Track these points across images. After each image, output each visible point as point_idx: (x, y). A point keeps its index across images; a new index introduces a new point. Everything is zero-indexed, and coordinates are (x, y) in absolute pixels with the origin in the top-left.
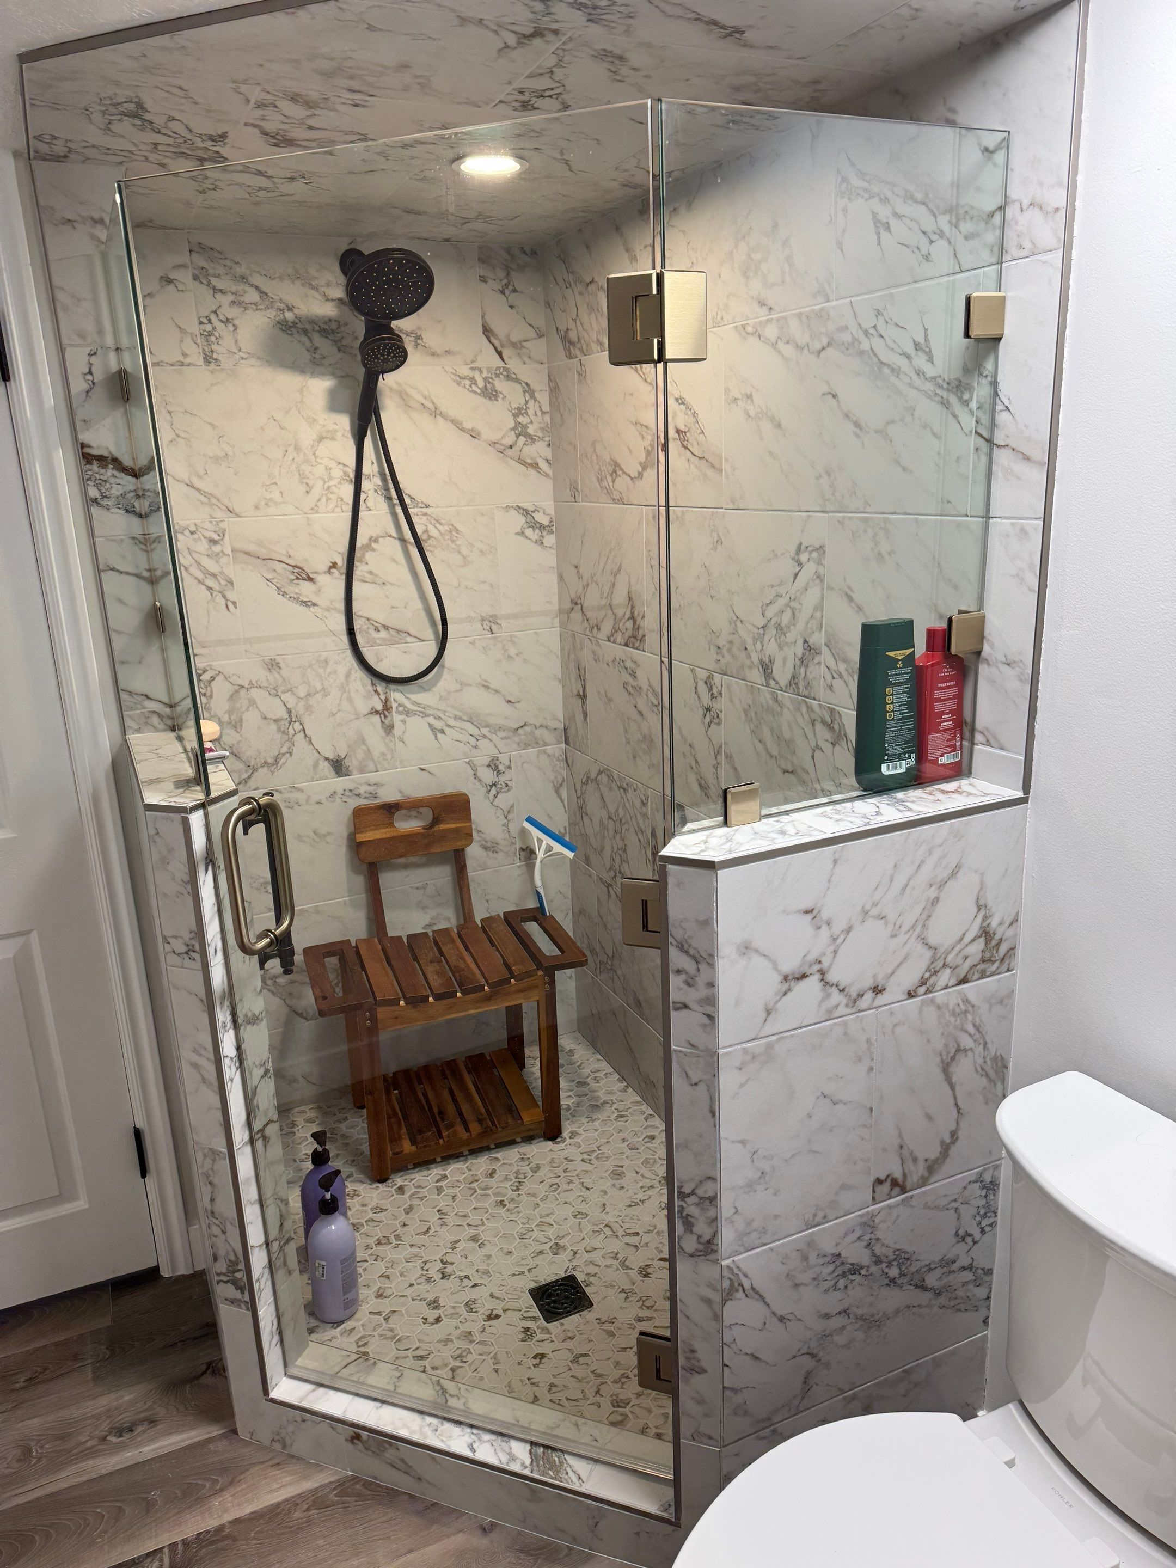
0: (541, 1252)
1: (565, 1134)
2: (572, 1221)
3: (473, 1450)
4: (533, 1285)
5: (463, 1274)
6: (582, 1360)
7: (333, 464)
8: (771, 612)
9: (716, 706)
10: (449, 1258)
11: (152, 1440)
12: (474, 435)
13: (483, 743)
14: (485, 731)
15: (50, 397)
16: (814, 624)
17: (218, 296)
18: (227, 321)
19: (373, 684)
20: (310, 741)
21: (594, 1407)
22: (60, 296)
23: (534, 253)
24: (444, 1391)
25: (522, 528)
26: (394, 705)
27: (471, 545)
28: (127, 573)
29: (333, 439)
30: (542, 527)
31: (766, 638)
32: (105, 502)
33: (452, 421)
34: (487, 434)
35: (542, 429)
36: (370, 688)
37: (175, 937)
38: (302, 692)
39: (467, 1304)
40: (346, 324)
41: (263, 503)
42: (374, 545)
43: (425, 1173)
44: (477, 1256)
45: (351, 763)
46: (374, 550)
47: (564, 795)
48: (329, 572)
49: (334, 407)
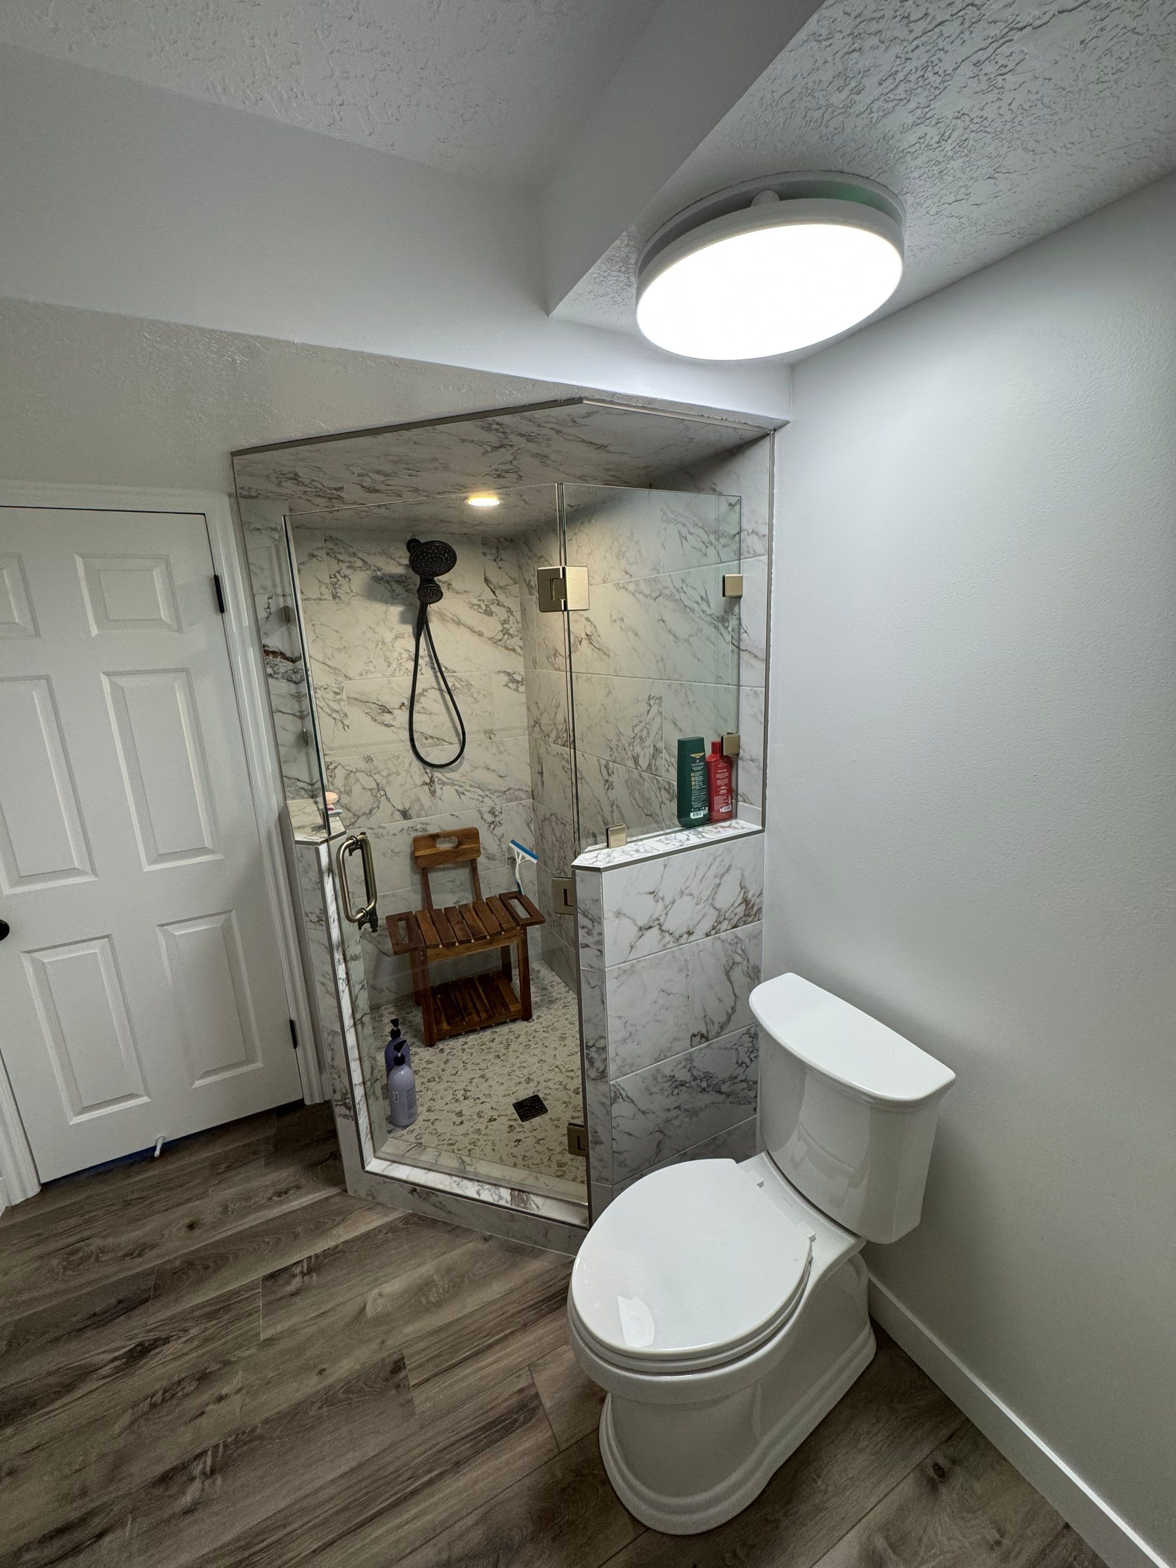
0: (520, 1083)
1: (534, 1017)
2: (537, 1065)
3: (479, 1194)
4: (515, 1101)
5: (476, 1097)
6: (541, 1142)
7: (403, 651)
8: (637, 730)
9: (611, 779)
10: (469, 1088)
11: (298, 1198)
12: (480, 634)
13: (486, 800)
14: (487, 793)
15: (246, 621)
16: (658, 737)
17: (340, 563)
18: (345, 577)
19: (424, 769)
20: (390, 801)
21: (548, 1168)
22: (252, 567)
23: (512, 540)
24: (463, 1162)
25: (507, 683)
26: (436, 780)
27: (479, 693)
28: (288, 714)
29: (403, 638)
30: (518, 682)
31: (635, 744)
32: (276, 676)
33: (468, 628)
34: (488, 634)
35: (517, 631)
36: (423, 771)
37: (312, 913)
38: (385, 773)
39: (478, 1114)
40: (410, 578)
41: (364, 672)
42: (425, 693)
43: (456, 1041)
44: (484, 1086)
45: (413, 812)
46: (425, 696)
47: (532, 828)
48: (400, 708)
49: (403, 620)
